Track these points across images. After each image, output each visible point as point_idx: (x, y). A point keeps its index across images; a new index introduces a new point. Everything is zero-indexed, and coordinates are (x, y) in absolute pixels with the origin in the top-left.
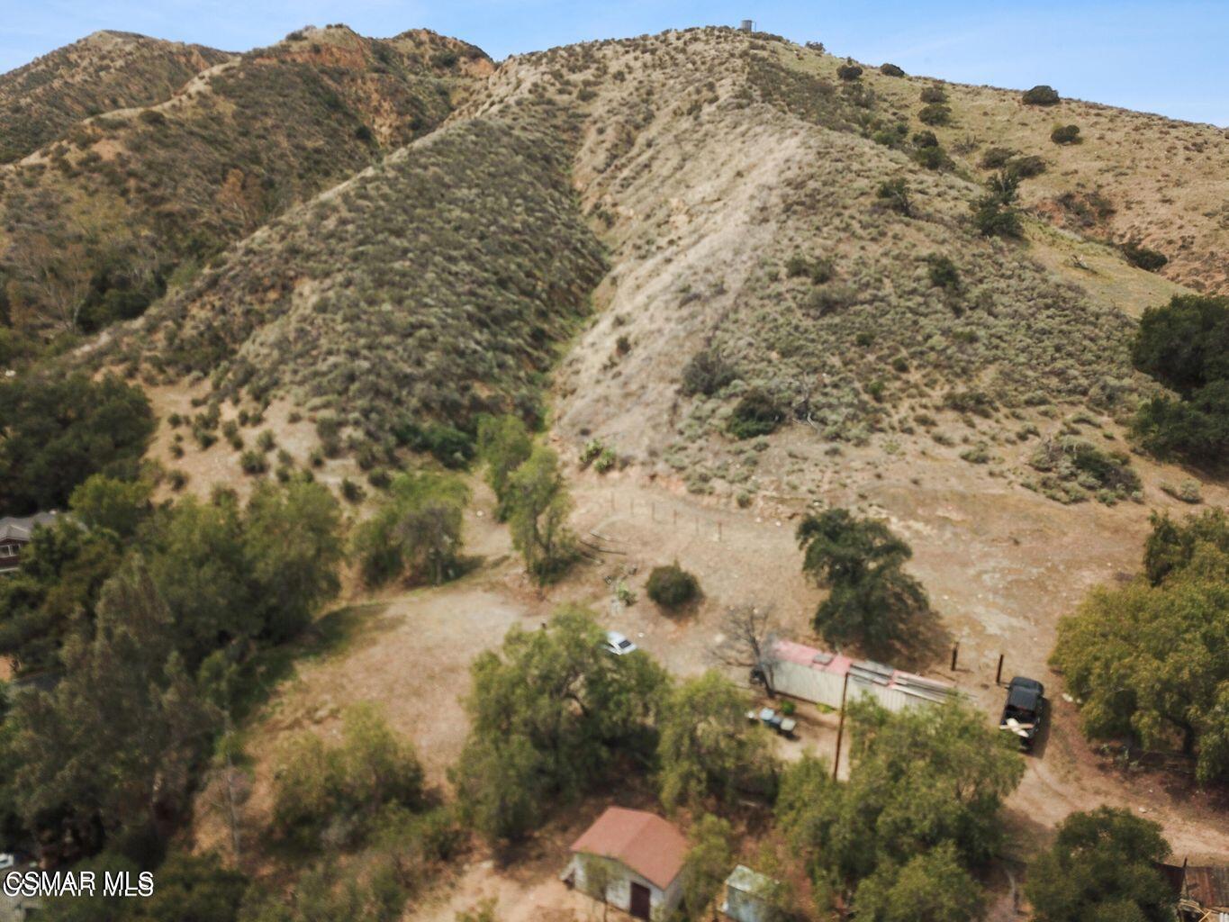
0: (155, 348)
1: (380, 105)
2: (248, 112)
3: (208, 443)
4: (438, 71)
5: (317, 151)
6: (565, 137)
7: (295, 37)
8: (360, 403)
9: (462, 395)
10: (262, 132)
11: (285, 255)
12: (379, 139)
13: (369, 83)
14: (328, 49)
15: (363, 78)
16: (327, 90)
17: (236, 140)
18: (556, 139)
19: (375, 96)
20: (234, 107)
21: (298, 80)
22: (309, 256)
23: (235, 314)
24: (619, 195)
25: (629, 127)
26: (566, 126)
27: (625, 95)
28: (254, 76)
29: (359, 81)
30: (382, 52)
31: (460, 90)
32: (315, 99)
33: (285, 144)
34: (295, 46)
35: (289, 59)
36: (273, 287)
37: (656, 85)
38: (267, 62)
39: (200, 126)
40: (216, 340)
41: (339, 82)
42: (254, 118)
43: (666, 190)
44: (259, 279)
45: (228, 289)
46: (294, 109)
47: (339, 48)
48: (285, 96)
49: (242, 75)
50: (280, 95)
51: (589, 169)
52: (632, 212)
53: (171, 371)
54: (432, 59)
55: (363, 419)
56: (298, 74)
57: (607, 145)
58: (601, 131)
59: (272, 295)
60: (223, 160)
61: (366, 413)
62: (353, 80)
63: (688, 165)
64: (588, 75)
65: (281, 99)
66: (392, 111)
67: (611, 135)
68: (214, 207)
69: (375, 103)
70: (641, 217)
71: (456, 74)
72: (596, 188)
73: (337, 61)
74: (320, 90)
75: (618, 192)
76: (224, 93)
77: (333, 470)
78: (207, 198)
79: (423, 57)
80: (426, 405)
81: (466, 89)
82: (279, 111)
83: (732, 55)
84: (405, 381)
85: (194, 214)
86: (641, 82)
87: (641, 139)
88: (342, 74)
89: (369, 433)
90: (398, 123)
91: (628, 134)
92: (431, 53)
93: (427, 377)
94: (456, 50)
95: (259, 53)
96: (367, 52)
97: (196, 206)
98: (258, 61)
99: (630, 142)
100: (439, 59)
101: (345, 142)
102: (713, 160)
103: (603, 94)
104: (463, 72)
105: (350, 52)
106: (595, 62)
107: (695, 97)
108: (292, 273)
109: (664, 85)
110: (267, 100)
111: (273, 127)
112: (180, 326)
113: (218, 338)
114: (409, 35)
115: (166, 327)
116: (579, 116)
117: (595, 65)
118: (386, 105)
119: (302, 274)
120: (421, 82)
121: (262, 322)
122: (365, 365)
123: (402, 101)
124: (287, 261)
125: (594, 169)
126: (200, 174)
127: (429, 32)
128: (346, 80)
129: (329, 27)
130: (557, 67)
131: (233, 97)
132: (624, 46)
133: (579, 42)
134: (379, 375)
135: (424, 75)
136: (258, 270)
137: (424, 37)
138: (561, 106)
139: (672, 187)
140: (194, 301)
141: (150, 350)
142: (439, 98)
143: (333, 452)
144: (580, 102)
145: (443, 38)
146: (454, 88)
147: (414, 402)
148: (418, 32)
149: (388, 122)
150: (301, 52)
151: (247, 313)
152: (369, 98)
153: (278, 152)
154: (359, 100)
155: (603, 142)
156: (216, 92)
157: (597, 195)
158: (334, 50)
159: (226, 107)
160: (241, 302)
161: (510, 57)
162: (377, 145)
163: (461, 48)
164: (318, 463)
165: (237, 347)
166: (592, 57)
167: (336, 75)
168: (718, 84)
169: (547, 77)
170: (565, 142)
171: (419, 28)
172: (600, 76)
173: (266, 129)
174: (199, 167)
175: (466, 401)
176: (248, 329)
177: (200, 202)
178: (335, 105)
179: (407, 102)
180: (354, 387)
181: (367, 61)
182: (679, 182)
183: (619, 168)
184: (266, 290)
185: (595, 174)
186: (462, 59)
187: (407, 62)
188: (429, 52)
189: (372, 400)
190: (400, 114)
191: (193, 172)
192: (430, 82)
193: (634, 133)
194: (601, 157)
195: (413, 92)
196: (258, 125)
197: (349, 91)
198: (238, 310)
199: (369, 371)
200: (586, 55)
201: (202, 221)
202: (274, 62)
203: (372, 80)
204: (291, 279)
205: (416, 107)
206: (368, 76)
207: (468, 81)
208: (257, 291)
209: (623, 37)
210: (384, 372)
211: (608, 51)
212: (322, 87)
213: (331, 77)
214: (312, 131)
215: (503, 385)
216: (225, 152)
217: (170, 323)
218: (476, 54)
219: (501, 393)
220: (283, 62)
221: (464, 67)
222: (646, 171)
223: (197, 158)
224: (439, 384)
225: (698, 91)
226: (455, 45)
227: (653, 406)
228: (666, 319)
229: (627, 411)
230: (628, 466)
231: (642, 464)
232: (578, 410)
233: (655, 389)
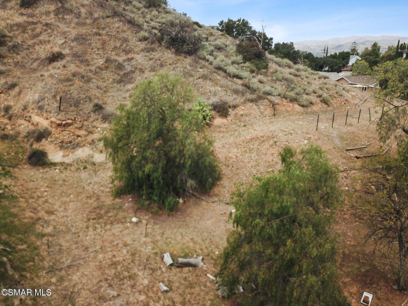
227: (165, 68)
228: (22, 14)
229: (120, 82)
230: (230, 110)
231: (252, 101)
232: (57, 93)
233: (129, 60)
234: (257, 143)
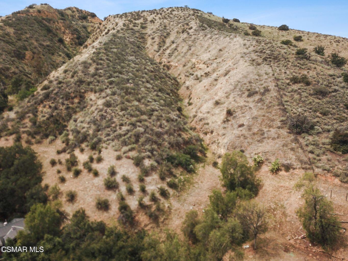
0: (26, 127)
1: (65, 31)
2: (19, 32)
3: (77, 173)
4: (81, 21)
5: (48, 46)
6: (140, 40)
7: (31, 7)
8: (147, 147)
9: (180, 138)
10: (26, 39)
11: (78, 83)
12: (66, 43)
13: (60, 24)
14: (43, 12)
15: (57, 22)
16: (46, 26)
17: (16, 42)
18: (138, 41)
19: (63, 28)
20: (14, 30)
21: (35, 22)
22: (89, 84)
23: (62, 110)
24: (169, 59)
25: (163, 37)
26: (140, 37)
27: (157, 27)
28: (19, 20)
29: (56, 23)
30: (62, 13)
31: (90, 27)
32: (42, 28)
33: (35, 43)
34: (31, 10)
35: (30, 14)
36: (76, 97)
37: (166, 24)
38: (22, 15)
39: (2, 37)
40: (56, 122)
41: (49, 23)
42: (22, 34)
43: (188, 56)
44: (69, 93)
45: (55, 99)
46: (37, 32)
47: (47, 12)
48: (32, 27)
49: (14, 19)
50: (30, 26)
51: (153, 51)
52: (177, 65)
53: (38, 137)
54: (78, 17)
55: (151, 155)
56: (35, 20)
57: (157, 43)
58: (153, 39)
59: (76, 100)
60: (13, 49)
61: (151, 152)
62: (54, 22)
63: (193, 49)
64: (141, 21)
65: (30, 28)
66: (69, 33)
67: (157, 39)
68: (15, 66)
69: (63, 31)
70: (182, 66)
71: (87, 21)
72: (158, 57)
73: (47, 16)
74: (43, 25)
75: (169, 58)
76: (9, 25)
78: (12, 63)
79: (75, 16)
81: (92, 27)
82: (31, 32)
83: (190, 15)
84: (159, 135)
85: (8, 69)
86: (161, 23)
87: (168, 41)
88: (50, 20)
90: (72, 37)
91: (163, 39)
92: (78, 15)
93: (166, 133)
94: (86, 14)
95: (19, 12)
96: (57, 13)
97: (8, 66)
98: (18, 15)
99: (164, 42)
100: (81, 17)
101: (56, 43)
102: (202, 47)
103: (149, 27)
104: (90, 21)
105: (51, 13)
106: (142, 17)
107: (183, 27)
108: (83, 91)
109: (169, 24)
110: (25, 28)
111: (29, 37)
112: (36, 116)
113: (57, 120)
114: (69, 9)
115: (29, 117)
116: (144, 34)
117: (142, 18)
118: (67, 31)
119: (87, 91)
120: (77, 24)
121: (75, 112)
123: (72, 30)
124: (79, 86)
125: (155, 51)
126: (7, 54)
127: (76, 8)
128: (52, 22)
129: (42, 4)
130: (129, 18)
131: (12, 27)
132: (150, 12)
133: (133, 11)
135: (77, 22)
136: (67, 90)
137: (75, 10)
138: (136, 30)
139: (190, 55)
140: (39, 104)
141: (23, 128)
142: (84, 30)
144: (142, 29)
145: (81, 10)
146: (88, 26)
147: (167, 144)
148: (72, 8)
149: (68, 37)
150: (34, 12)
151: (68, 108)
152: (60, 29)
153: (33, 46)
154: (57, 29)
155: (155, 42)
156: (5, 25)
157: (159, 59)
158: (46, 12)
159: (11, 31)
160: (63, 104)
161: (110, 16)
162: (65, 44)
163: (88, 13)
165: (66, 123)
166: (140, 15)
167: (48, 21)
168: (189, 23)
169: (127, 22)
170: (141, 42)
171: (73, 6)
172: (145, 22)
173: (27, 38)
174: (6, 52)
175: (182, 141)
176: (70, 116)
177: (9, 64)
178: (49, 31)
179: (74, 30)
181: (57, 16)
182: (192, 54)
183: (165, 50)
184: (73, 98)
185: (155, 53)
186: (89, 17)
187: (70, 18)
188: (77, 15)
190: (72, 34)
191: (4, 53)
192: (79, 24)
193: (165, 39)
194: (156, 47)
195: (75, 27)
196: (24, 37)
197: (53, 26)
198: (62, 108)
200: (137, 15)
201: (11, 71)
202: (25, 15)
203: (61, 22)
204: (83, 93)
205: (77, 32)
206: (60, 21)
207: (92, 24)
208: (69, 99)
209: (148, 10)
211: (145, 14)
212: (43, 24)
213: (46, 21)
214: (45, 39)
215: (189, 132)
216: (13, 46)
217: (31, 115)
218: (93, 16)
220: (28, 15)
221: (90, 20)
222: (176, 51)
223: (4, 48)
225: (183, 26)
226: (86, 12)
227: (279, 139)
228: (245, 101)
229: (259, 141)
230: (291, 169)
231: (303, 168)
232: (232, 142)
233: (269, 131)
234: (283, 189)
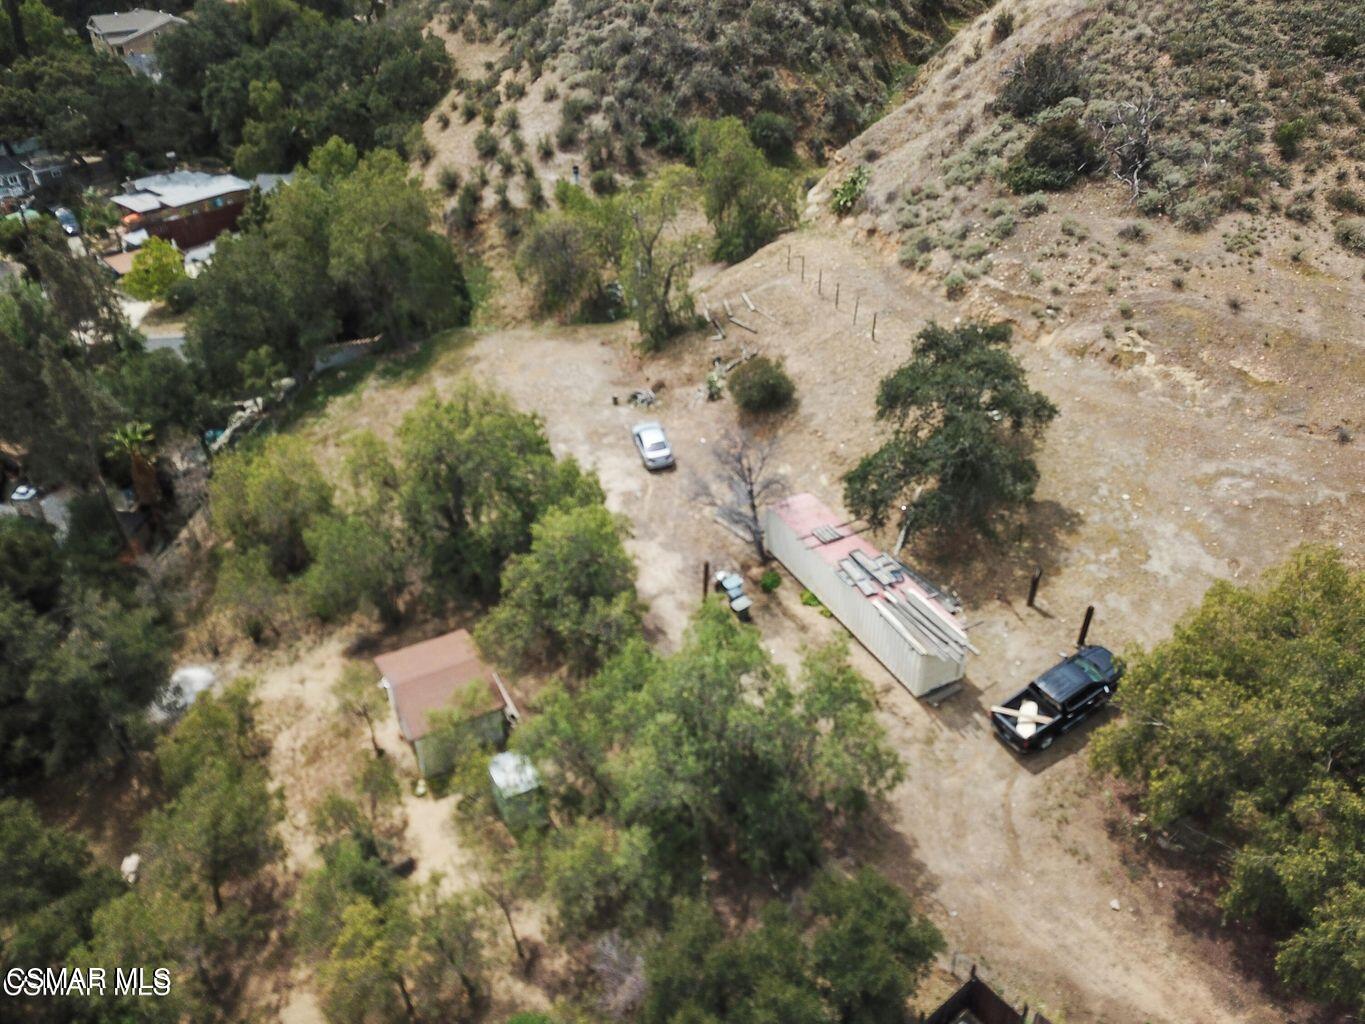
8: (621, 83)
9: (754, 86)
55: (617, 105)
61: (623, 97)
77: (560, 166)
80: (699, 95)
84: (685, 58)
89: (617, 127)
93: (714, 56)
122: (644, 32)
134: (657, 49)
143: (568, 143)
147: (685, 90)
164: (547, 154)
175: (757, 95)
180: (622, 61)
189: (637, 80)
199: (646, 42)
210: (665, 45)
215: (819, 76)
219: (815, 87)
224: (726, 69)
